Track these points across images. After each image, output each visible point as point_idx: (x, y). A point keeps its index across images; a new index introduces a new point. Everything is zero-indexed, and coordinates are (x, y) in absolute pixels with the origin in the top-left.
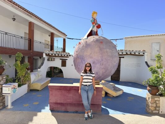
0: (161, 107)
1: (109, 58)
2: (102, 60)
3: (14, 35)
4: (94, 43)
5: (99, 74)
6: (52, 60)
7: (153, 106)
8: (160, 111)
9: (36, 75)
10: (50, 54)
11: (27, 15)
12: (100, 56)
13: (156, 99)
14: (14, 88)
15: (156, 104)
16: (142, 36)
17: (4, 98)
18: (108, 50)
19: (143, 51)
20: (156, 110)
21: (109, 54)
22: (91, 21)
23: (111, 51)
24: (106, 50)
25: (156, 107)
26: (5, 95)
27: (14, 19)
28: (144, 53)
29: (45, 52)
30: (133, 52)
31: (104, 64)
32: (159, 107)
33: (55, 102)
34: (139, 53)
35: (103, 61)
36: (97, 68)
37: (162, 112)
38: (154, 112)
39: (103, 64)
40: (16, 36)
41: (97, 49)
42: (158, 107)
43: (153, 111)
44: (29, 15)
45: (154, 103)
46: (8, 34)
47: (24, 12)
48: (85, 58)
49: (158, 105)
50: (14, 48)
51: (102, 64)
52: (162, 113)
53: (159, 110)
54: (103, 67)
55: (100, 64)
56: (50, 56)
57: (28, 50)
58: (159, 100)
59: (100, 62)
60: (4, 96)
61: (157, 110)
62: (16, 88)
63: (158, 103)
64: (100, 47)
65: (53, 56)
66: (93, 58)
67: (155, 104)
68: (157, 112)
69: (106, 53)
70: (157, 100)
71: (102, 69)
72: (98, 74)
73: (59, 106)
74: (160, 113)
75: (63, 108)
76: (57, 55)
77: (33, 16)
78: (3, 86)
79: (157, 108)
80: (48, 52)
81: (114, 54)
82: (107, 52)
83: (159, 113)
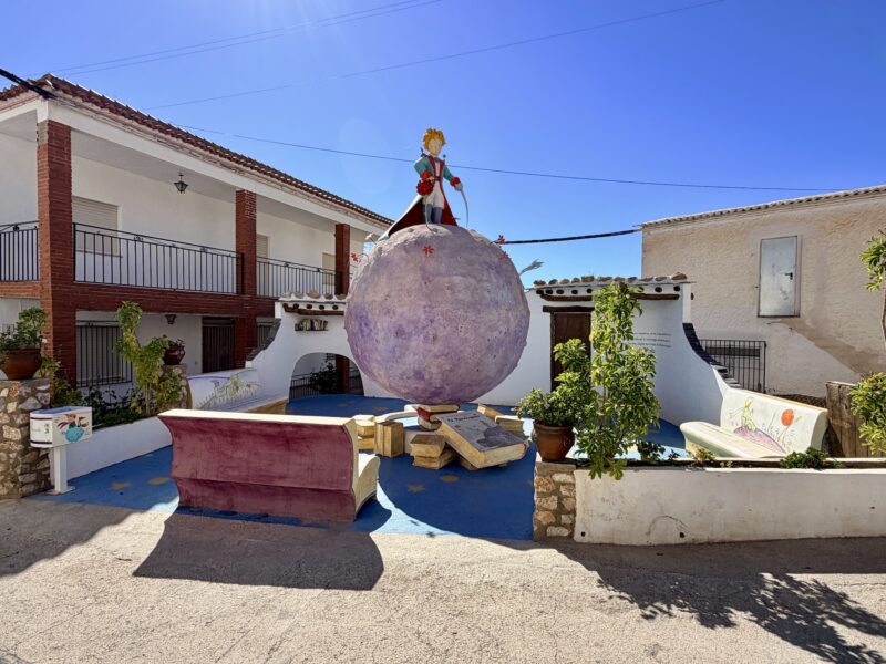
0: (579, 514)
1: (460, 313)
2: (432, 321)
3: (170, 243)
4: (404, 253)
5: (427, 377)
6: (312, 329)
7: (545, 505)
8: (576, 531)
9: (222, 382)
10: (302, 306)
11: (223, 165)
12: (424, 303)
13: (558, 477)
14: (72, 425)
15: (560, 498)
16: (714, 215)
17: (46, 456)
18: (457, 279)
19: (674, 278)
20: (558, 524)
21: (460, 296)
22: (417, 167)
23: (473, 281)
24: (447, 279)
25: (561, 510)
26: (47, 449)
27: (182, 186)
28: (677, 289)
29: (281, 299)
30: (635, 283)
31: (440, 335)
32: (574, 512)
33: (188, 477)
34: (658, 290)
35: (434, 325)
36: (415, 355)
37: (583, 534)
38: (553, 531)
39: (435, 338)
40: (177, 245)
41: (411, 279)
42: (568, 513)
43: (546, 527)
44: (230, 168)
45: (550, 495)
46: (145, 239)
47: (211, 158)
48: (370, 316)
49: (567, 505)
50: (174, 286)
51: (431, 337)
52: (586, 539)
53: (572, 526)
54: (436, 348)
55: (426, 337)
56: (301, 312)
57: (237, 292)
58: (570, 484)
59: (424, 328)
60: (42, 453)
61: (564, 526)
62: (84, 425)
63: (567, 497)
64: (423, 269)
65: (315, 313)
66: (394, 313)
67: (556, 498)
68: (565, 532)
69: (448, 292)
70: (563, 484)
71: (437, 356)
72: (423, 378)
73: (208, 492)
74: (577, 537)
75: (221, 502)
76: (329, 308)
77: (249, 169)
78: (32, 415)
79: (563, 516)
80: (293, 298)
81: (487, 295)
82: (451, 287)
83: (571, 536)
